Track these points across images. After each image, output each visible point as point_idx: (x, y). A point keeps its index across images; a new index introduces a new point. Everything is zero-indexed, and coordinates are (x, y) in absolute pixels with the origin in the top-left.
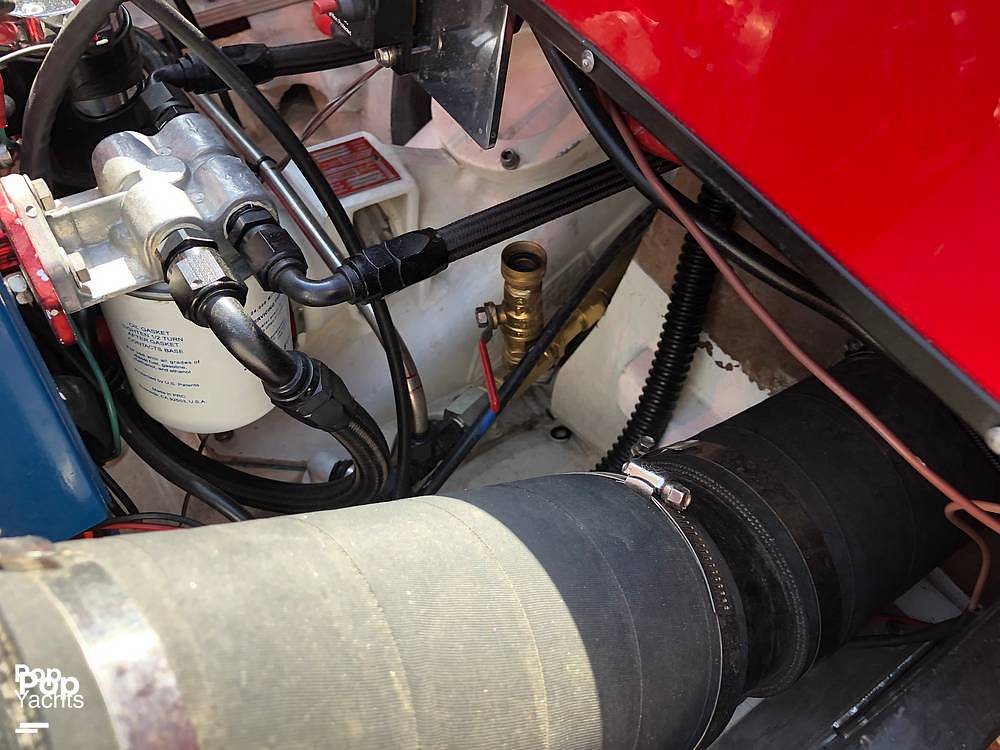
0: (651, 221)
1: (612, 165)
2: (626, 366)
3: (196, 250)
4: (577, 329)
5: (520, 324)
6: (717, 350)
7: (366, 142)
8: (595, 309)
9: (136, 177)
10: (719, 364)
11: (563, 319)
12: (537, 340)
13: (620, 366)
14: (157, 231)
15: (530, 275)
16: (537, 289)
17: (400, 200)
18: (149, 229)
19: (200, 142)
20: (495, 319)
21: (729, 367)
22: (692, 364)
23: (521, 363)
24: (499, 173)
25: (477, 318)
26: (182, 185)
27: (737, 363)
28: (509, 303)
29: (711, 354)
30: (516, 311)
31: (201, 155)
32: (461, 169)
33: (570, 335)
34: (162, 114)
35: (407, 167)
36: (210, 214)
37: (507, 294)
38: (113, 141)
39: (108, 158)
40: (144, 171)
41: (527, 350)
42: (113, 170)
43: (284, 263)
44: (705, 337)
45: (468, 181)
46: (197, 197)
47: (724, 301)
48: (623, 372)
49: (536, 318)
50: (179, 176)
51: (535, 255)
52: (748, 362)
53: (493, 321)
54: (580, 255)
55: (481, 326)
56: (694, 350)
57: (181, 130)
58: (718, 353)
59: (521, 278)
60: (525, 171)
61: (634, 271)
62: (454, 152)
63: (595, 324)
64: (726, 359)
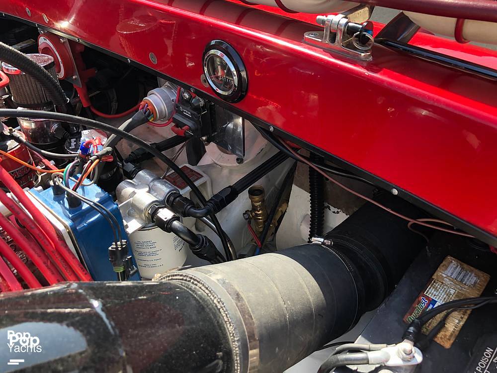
0: (295, 169)
1: (281, 153)
2: (302, 222)
3: (160, 210)
4: (280, 214)
5: (259, 215)
6: (331, 208)
7: (187, 167)
8: (284, 205)
9: (134, 193)
10: (334, 212)
11: (274, 211)
12: (267, 220)
13: (299, 224)
14: (146, 209)
15: (260, 196)
16: (263, 201)
17: (204, 184)
18: (144, 208)
19: (149, 178)
20: (251, 216)
21: (338, 212)
22: (324, 214)
23: (263, 230)
24: (237, 166)
25: (244, 217)
26: (149, 192)
27: (340, 210)
28: (254, 208)
29: (330, 210)
30: (258, 210)
31: (151, 182)
32: (222, 168)
33: (278, 217)
34: (133, 172)
35: (204, 172)
36: (161, 198)
37: (253, 205)
38: (122, 184)
39: (122, 190)
40: (136, 190)
41: (264, 225)
42: (125, 193)
43: (189, 207)
44: (326, 204)
45: (225, 172)
46: (155, 194)
47: (329, 190)
48: (301, 225)
49: (265, 212)
50: (147, 189)
51: (260, 190)
52: (343, 208)
53: (249, 216)
54: (273, 188)
55: (246, 219)
56: (324, 209)
57: (142, 176)
58: (332, 209)
59: (257, 198)
60: (246, 163)
61: (294, 188)
62: (218, 163)
63: (286, 211)
64: (336, 210)
